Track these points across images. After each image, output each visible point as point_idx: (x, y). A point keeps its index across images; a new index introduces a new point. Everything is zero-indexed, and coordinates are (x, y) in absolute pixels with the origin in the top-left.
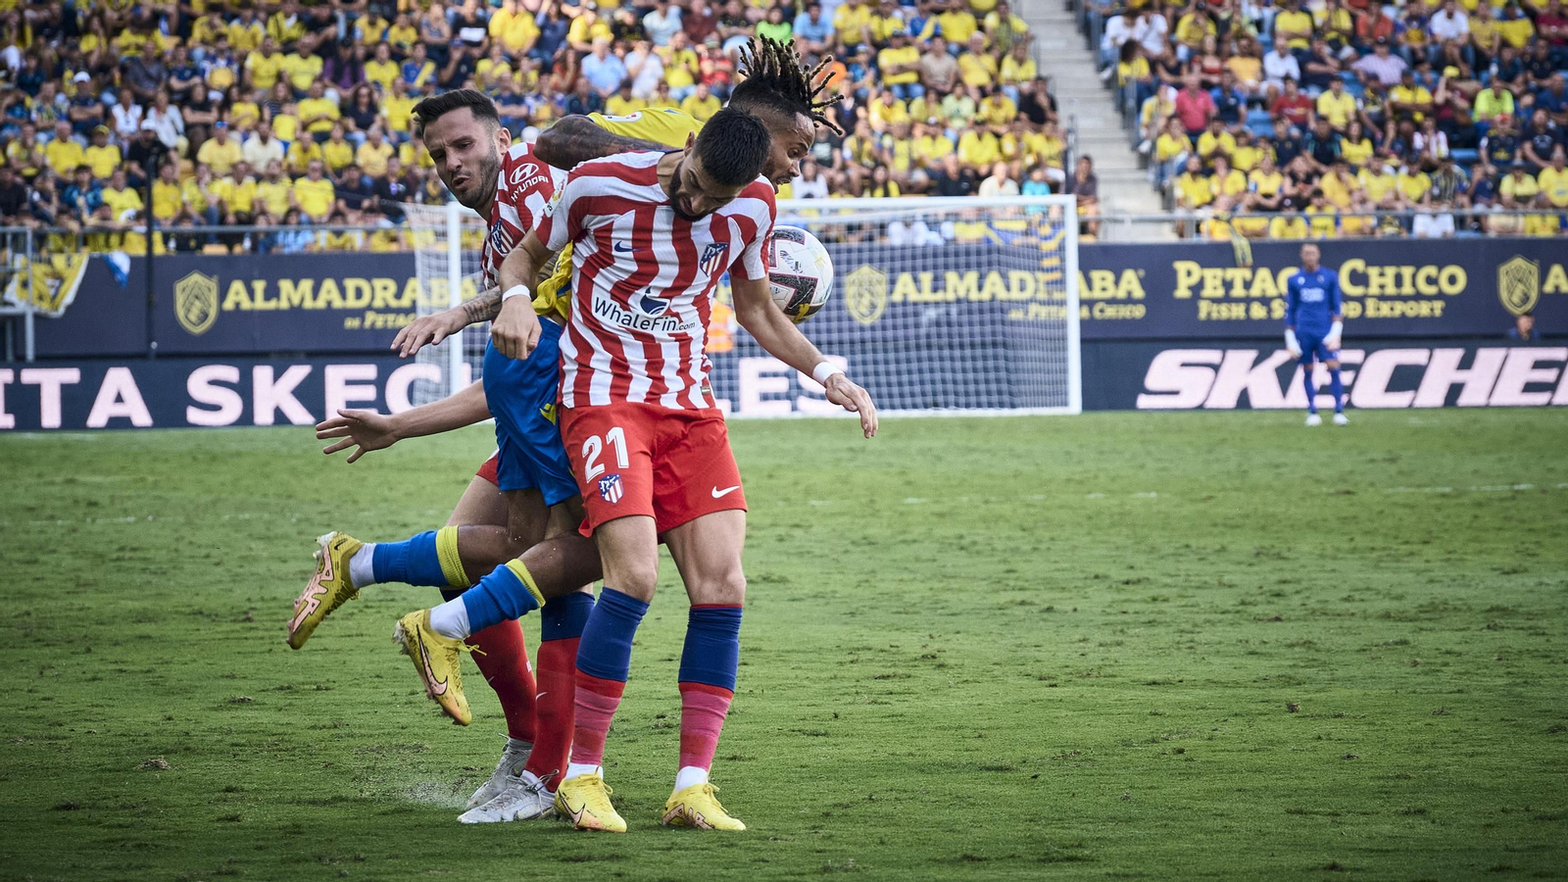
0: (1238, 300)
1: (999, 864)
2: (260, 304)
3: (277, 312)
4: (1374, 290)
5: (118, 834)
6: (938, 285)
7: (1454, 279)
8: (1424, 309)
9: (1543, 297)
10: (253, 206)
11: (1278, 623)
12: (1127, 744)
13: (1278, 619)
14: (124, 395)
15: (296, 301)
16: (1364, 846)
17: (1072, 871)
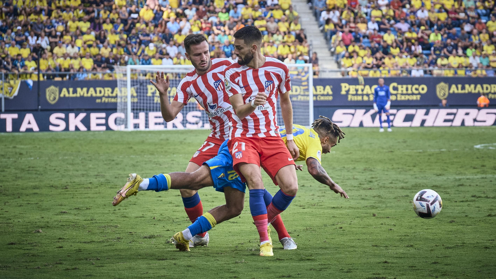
0: (360, 95)
1: (287, 261)
2: (71, 95)
3: (76, 98)
4: (400, 92)
5: (27, 252)
7: (423, 89)
8: (414, 98)
9: (450, 94)
10: (69, 66)
11: (370, 190)
12: (325, 226)
13: (370, 189)
14: (31, 122)
15: (82, 94)
16: (395, 256)
17: (309, 263)
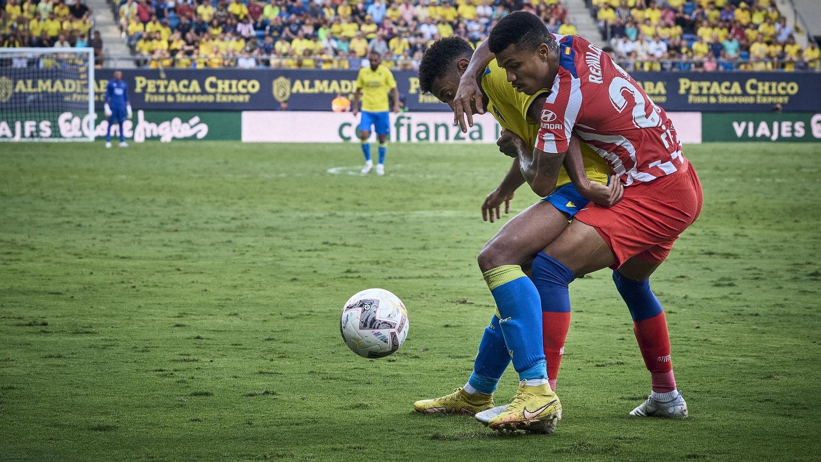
0: (162, 94)
1: (57, 334)
4: (220, 90)
6: (35, 85)
7: (254, 86)
8: (241, 99)
9: (292, 95)
11: (176, 233)
12: (111, 284)
13: (176, 231)
16: (211, 329)
17: (87, 337)
